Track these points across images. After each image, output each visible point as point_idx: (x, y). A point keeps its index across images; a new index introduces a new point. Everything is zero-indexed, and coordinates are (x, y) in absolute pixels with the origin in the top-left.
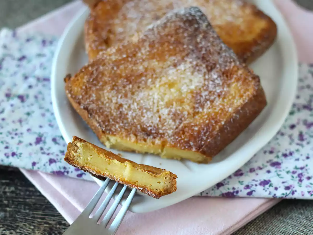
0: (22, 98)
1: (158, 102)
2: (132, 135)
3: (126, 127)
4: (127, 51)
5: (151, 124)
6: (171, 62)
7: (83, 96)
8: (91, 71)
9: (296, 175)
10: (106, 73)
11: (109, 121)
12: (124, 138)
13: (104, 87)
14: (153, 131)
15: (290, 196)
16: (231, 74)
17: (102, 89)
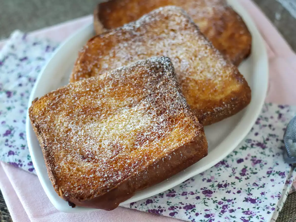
0: (9, 94)
1: (104, 134)
5: (90, 150)
6: (127, 102)
8: (54, 97)
9: (221, 206)
10: (67, 100)
13: (61, 112)
14: (90, 156)
17: (58, 114)
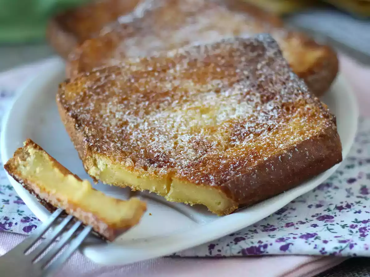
2: (129, 160)
3: (124, 150)
5: (161, 150)
6: (213, 86)
7: (76, 103)
8: (98, 78)
10: (118, 83)
11: (102, 137)
12: (117, 161)
13: (109, 99)
15: (347, 251)
17: (106, 100)
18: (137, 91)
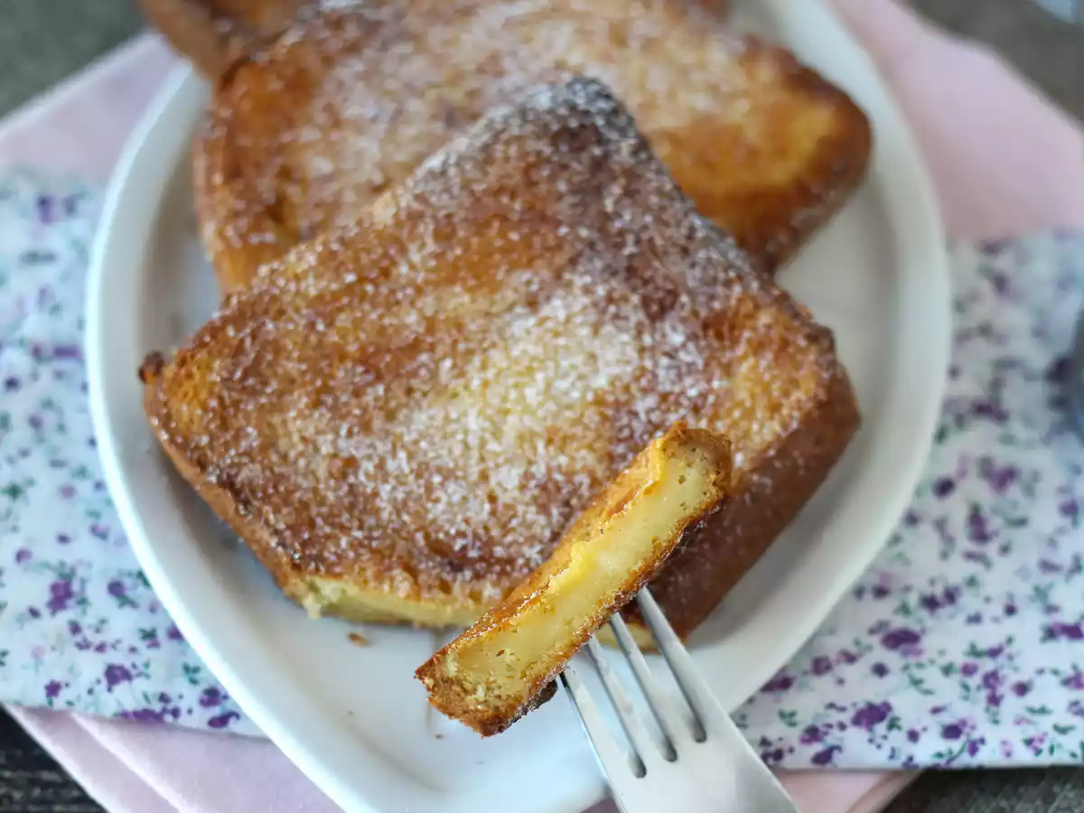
1: (483, 443)
2: (398, 573)
3: (374, 544)
4: (357, 260)
5: (463, 527)
6: (516, 291)
7: (212, 438)
8: (235, 343)
9: (975, 680)
10: (289, 344)
11: (312, 524)
12: (372, 584)
13: (288, 398)
14: (473, 554)
15: (965, 760)
16: (732, 328)
17: (278, 406)
18: (343, 357)
